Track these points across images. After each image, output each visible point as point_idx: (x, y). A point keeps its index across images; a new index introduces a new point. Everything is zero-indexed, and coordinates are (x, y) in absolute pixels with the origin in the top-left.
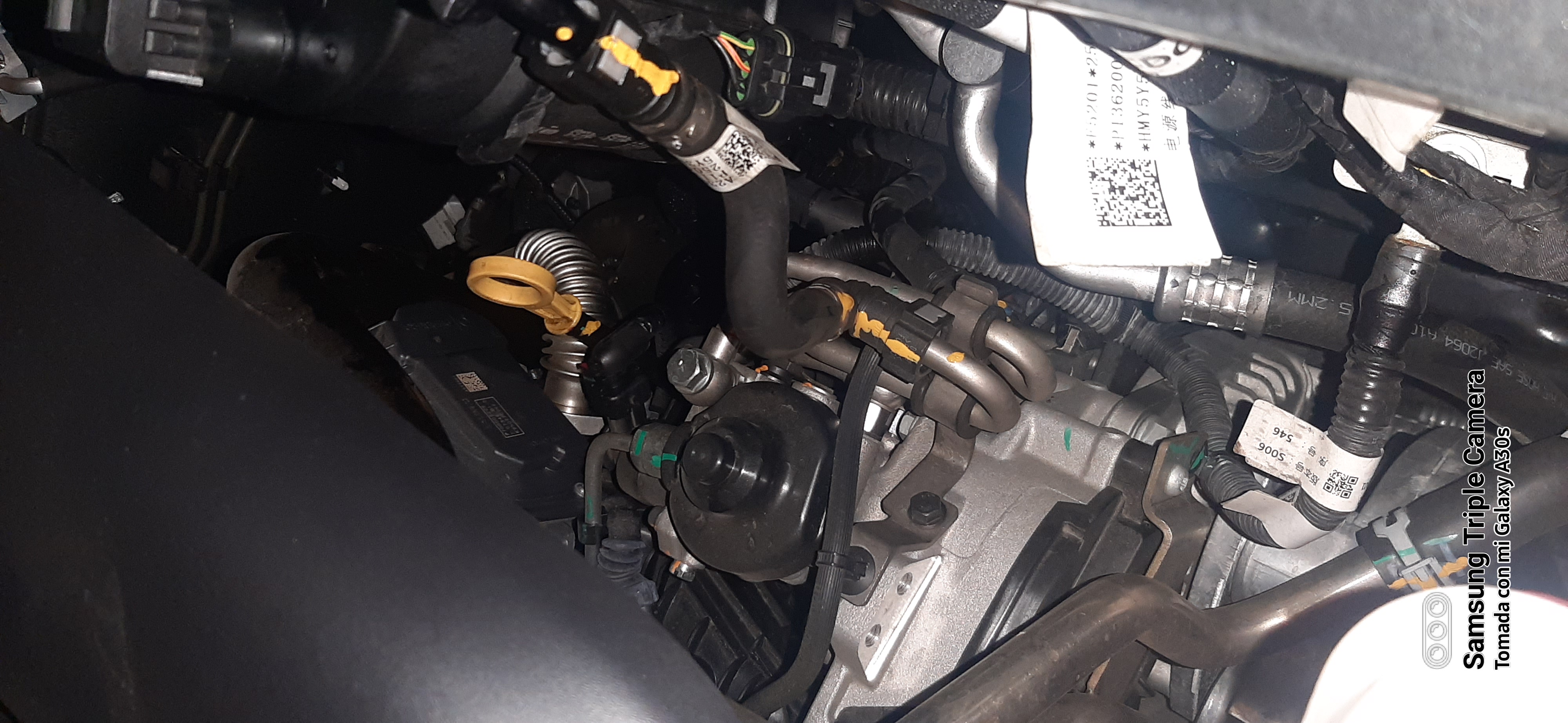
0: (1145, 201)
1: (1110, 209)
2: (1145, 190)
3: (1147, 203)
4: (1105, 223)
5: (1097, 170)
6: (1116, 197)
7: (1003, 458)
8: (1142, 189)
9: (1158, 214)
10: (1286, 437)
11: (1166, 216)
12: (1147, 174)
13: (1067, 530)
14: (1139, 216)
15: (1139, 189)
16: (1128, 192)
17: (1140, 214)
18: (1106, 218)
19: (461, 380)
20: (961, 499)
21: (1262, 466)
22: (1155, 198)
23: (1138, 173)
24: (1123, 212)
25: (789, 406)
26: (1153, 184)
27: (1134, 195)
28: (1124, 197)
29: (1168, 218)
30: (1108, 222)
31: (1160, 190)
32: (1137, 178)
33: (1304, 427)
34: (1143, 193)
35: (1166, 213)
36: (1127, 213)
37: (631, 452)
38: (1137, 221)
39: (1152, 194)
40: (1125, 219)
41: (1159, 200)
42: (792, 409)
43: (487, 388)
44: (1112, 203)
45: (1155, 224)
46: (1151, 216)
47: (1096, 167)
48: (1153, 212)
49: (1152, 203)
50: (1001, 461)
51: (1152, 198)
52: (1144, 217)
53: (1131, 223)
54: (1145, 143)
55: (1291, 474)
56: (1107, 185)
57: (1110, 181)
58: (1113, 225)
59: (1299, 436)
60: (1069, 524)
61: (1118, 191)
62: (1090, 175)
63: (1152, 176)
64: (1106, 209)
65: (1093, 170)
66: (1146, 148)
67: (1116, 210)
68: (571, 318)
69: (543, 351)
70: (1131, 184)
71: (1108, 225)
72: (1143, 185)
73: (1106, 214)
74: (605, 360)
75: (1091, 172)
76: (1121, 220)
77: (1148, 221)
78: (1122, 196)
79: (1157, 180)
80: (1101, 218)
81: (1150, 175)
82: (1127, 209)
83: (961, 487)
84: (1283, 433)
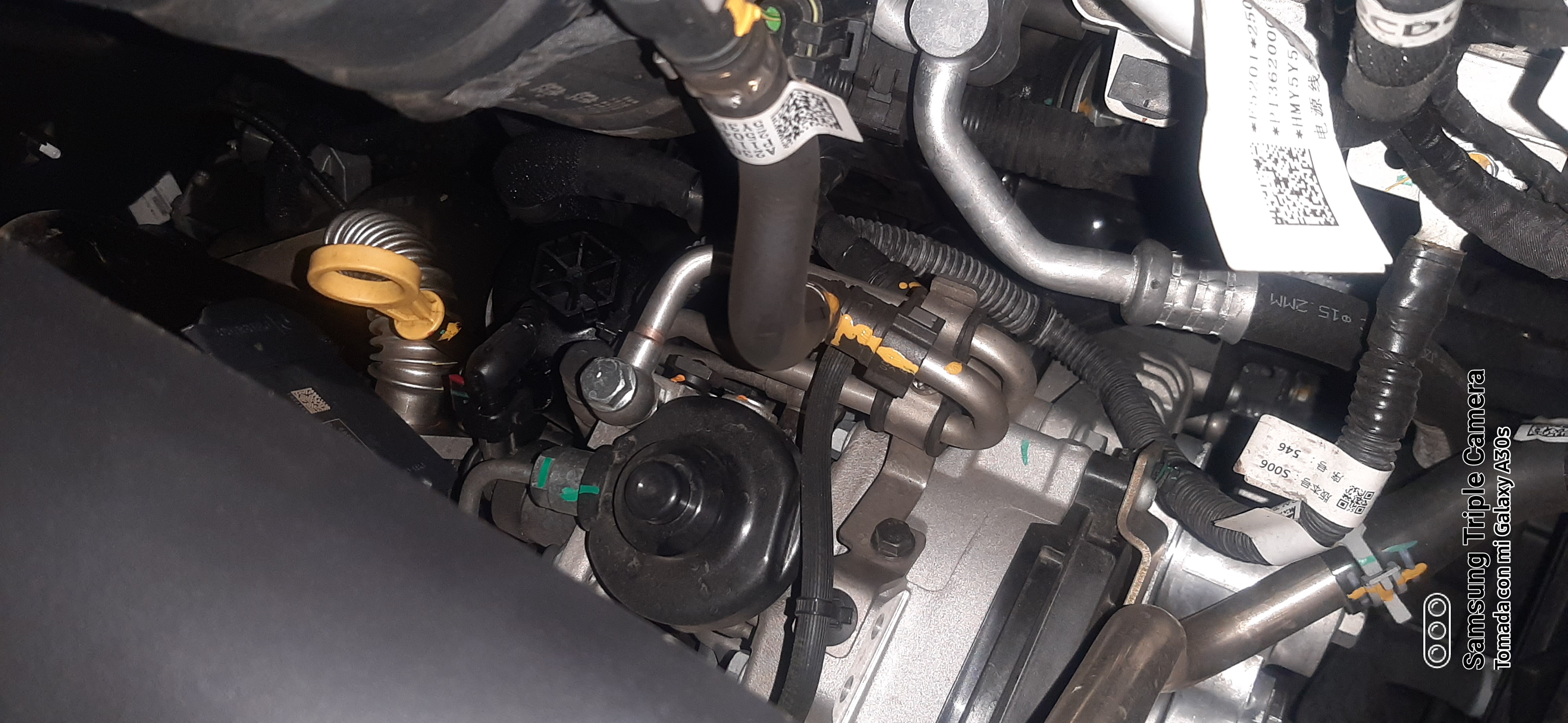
0: (1308, 196)
1: (1280, 205)
2: (1306, 184)
3: (1311, 200)
4: (1279, 221)
5: (1260, 158)
6: (1282, 191)
7: (957, 475)
8: (1302, 182)
9: (1323, 212)
10: (1293, 452)
11: (1331, 214)
12: (1305, 165)
13: (1045, 555)
14: (1308, 213)
15: (1299, 182)
16: (1292, 184)
17: (1308, 211)
18: (1279, 215)
19: (297, 397)
20: (923, 524)
21: (1263, 484)
22: (1317, 193)
23: (1295, 164)
24: (1291, 207)
25: (742, 426)
26: (1311, 177)
27: (1297, 189)
28: (1288, 191)
29: (1333, 216)
30: (1281, 219)
31: (1318, 184)
32: (1296, 170)
33: (1314, 442)
34: (1305, 187)
35: (1330, 210)
36: (1295, 209)
37: (533, 484)
38: (1306, 218)
39: (1312, 188)
40: (1296, 216)
41: (1320, 196)
42: (746, 429)
43: (329, 408)
44: (1280, 196)
45: (1323, 223)
46: (1318, 213)
47: (1260, 154)
48: (1319, 209)
49: (1315, 199)
50: (955, 479)
51: (1313, 193)
52: (1312, 215)
53: (1302, 222)
54: (1299, 128)
55: (1293, 491)
56: (1271, 177)
57: (1274, 172)
58: (1287, 223)
59: (1309, 452)
60: (1048, 549)
61: (1282, 183)
62: (1255, 163)
63: (1309, 168)
64: (1276, 204)
65: (1257, 158)
66: (1299, 134)
67: (1285, 205)
68: (432, 320)
69: (372, 357)
70: (1292, 176)
71: (1282, 223)
72: (1303, 178)
73: (1277, 211)
74: (484, 371)
75: (1255, 160)
76: (1292, 218)
77: (1316, 220)
78: (1286, 189)
79: (1314, 173)
80: (1275, 216)
81: (1307, 166)
82: (1294, 205)
83: (920, 511)
84: (1289, 448)
